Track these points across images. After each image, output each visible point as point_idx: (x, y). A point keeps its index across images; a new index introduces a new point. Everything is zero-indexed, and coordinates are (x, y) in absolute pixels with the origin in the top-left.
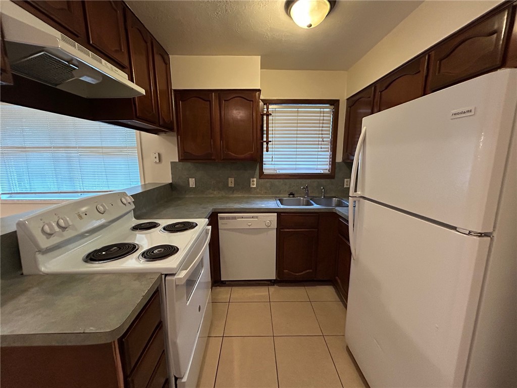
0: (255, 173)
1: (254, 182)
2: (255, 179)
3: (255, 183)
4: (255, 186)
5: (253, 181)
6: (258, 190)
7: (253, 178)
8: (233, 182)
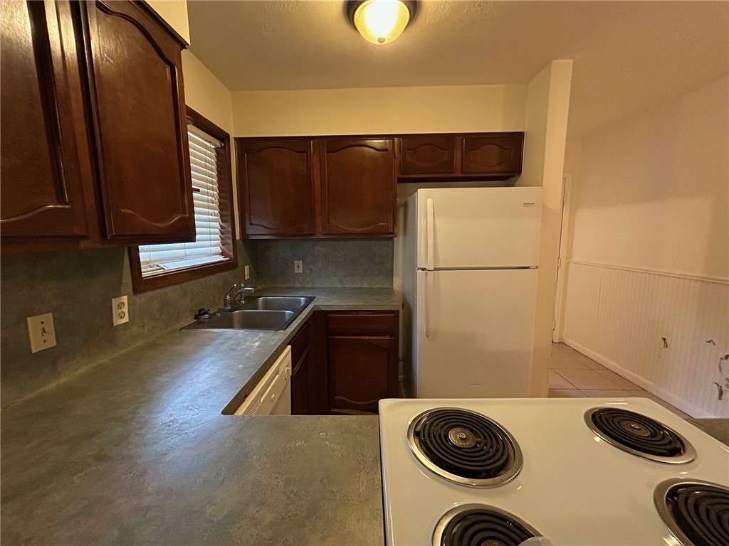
0: (121, 278)
1: (122, 309)
2: (125, 299)
3: (126, 309)
4: (126, 319)
5: (120, 306)
6: (135, 328)
7: (119, 295)
8: (50, 328)
